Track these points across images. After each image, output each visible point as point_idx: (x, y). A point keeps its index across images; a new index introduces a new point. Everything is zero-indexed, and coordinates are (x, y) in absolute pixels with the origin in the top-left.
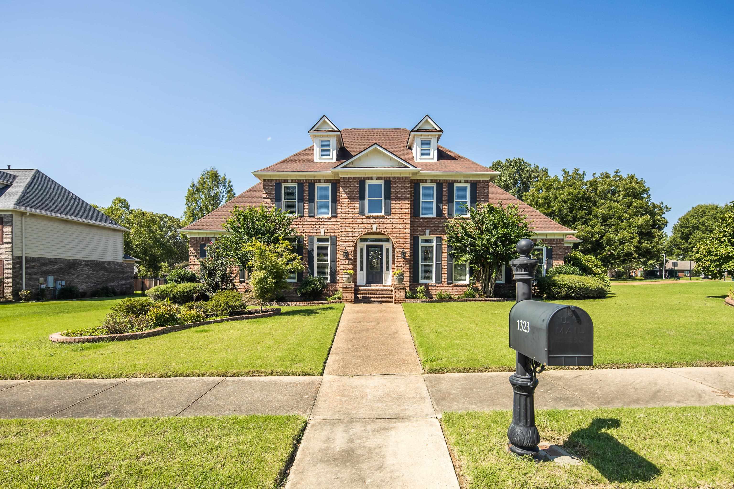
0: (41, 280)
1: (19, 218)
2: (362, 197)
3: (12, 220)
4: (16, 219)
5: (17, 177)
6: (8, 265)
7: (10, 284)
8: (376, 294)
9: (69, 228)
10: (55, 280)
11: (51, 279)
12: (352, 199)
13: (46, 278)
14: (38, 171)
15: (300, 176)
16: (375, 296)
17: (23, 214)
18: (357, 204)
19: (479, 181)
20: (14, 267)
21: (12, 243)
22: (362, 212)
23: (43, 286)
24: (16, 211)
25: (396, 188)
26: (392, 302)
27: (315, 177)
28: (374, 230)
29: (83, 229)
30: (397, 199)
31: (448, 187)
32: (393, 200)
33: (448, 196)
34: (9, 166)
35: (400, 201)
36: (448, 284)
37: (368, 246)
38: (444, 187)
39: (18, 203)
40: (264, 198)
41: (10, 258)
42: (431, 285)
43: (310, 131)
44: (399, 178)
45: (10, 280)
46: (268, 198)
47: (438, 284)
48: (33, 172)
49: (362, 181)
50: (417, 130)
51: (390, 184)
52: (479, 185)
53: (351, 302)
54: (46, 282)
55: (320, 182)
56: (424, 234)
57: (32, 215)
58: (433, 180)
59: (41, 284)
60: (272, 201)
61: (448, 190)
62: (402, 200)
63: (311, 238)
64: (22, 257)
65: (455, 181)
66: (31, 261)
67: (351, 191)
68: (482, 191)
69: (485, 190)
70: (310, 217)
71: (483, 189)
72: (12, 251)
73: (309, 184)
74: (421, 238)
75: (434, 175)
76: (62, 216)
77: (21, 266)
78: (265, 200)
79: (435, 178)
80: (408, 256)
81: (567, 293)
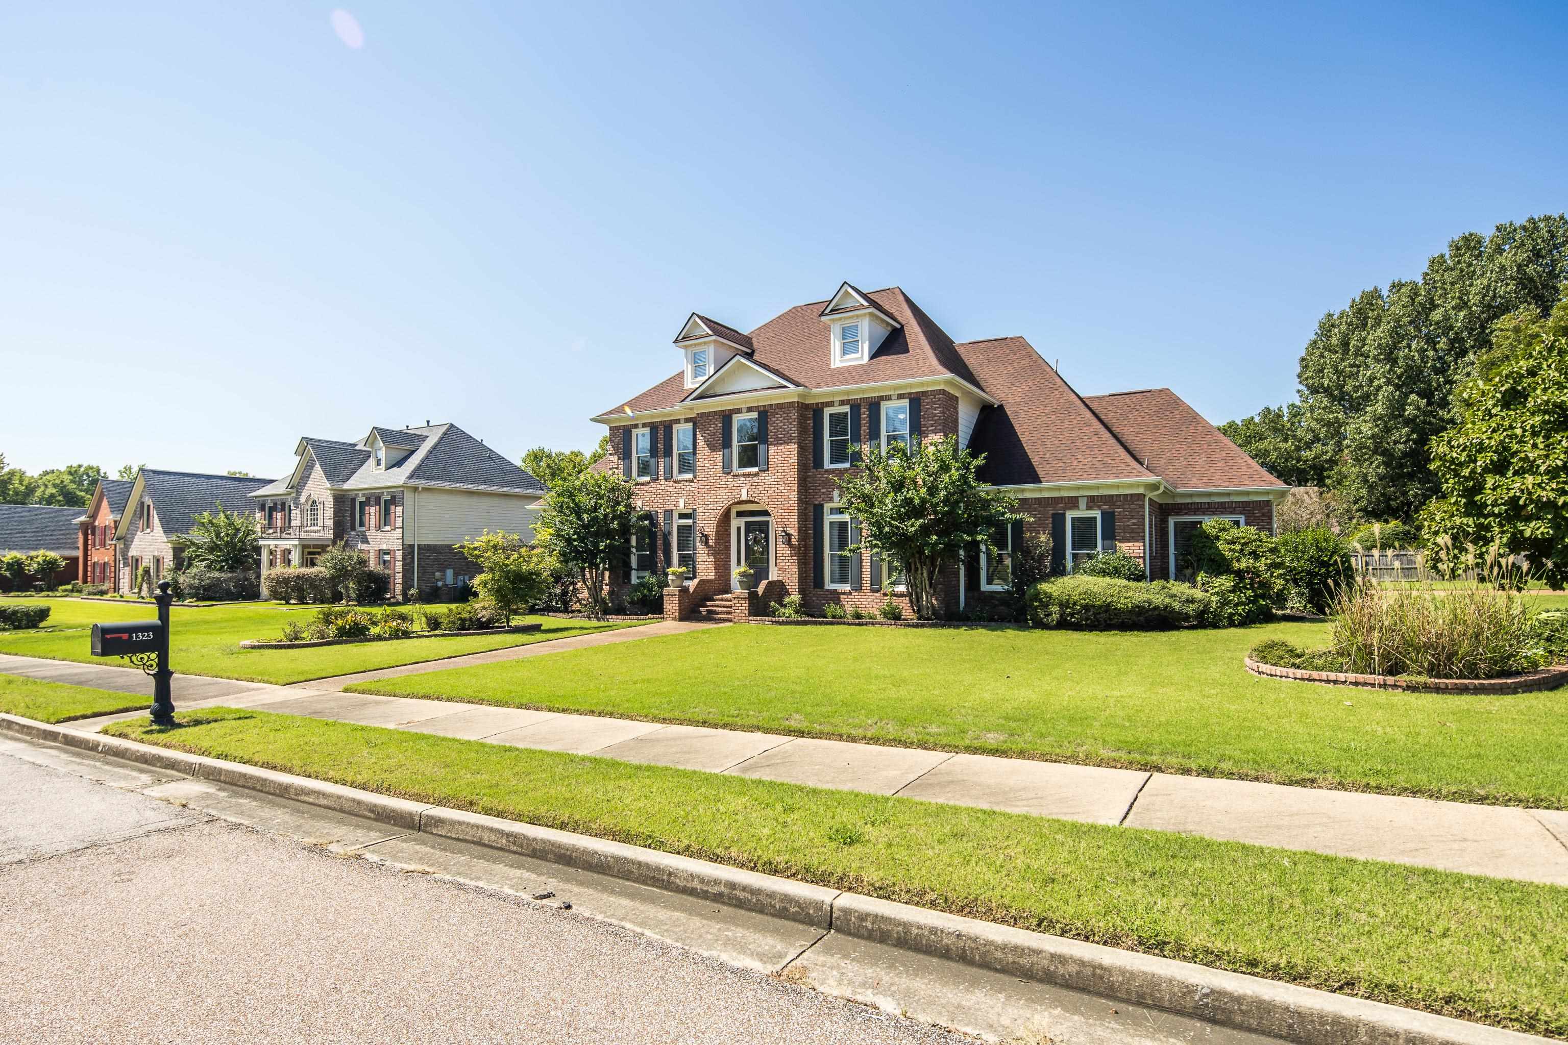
0: (437, 574)
1: (412, 495)
2: (727, 444)
3: (403, 498)
4: (408, 496)
5: (427, 437)
6: (399, 555)
7: (400, 581)
8: (724, 607)
9: (474, 500)
10: (456, 575)
11: (450, 573)
12: (712, 447)
13: (444, 572)
14: (452, 425)
15: (652, 416)
16: (725, 609)
17: (416, 489)
18: (719, 456)
19: (925, 393)
20: (404, 559)
21: (403, 527)
22: (727, 468)
23: (440, 584)
24: (407, 487)
25: (777, 423)
26: (730, 621)
27: (671, 415)
28: (744, 498)
29: (496, 501)
30: (778, 442)
31: (870, 410)
32: (771, 444)
33: (870, 428)
34: (428, 422)
35: (781, 444)
36: (873, 591)
37: (748, 524)
38: (862, 410)
39: (411, 477)
40: (611, 454)
41: (401, 548)
42: (844, 593)
43: (676, 341)
44: (780, 406)
45: (400, 575)
46: (615, 454)
47: (856, 591)
48: (444, 428)
49: (726, 417)
50: (832, 311)
51: (767, 417)
52: (925, 402)
53: (674, 619)
54: (443, 578)
55: (679, 423)
56: (831, 500)
57: (426, 490)
58: (843, 401)
59: (437, 580)
60: (619, 458)
61: (870, 416)
62: (785, 443)
63: (668, 514)
64: (414, 545)
65: (882, 398)
66: (426, 549)
67: (712, 435)
68: (930, 411)
69: (935, 409)
70: (666, 479)
71: (931, 408)
72: (403, 538)
73: (665, 427)
74: (827, 507)
75: (848, 393)
76: (466, 486)
77: (413, 557)
78: (612, 458)
79: (845, 398)
80: (794, 541)
81: (1061, 616)
